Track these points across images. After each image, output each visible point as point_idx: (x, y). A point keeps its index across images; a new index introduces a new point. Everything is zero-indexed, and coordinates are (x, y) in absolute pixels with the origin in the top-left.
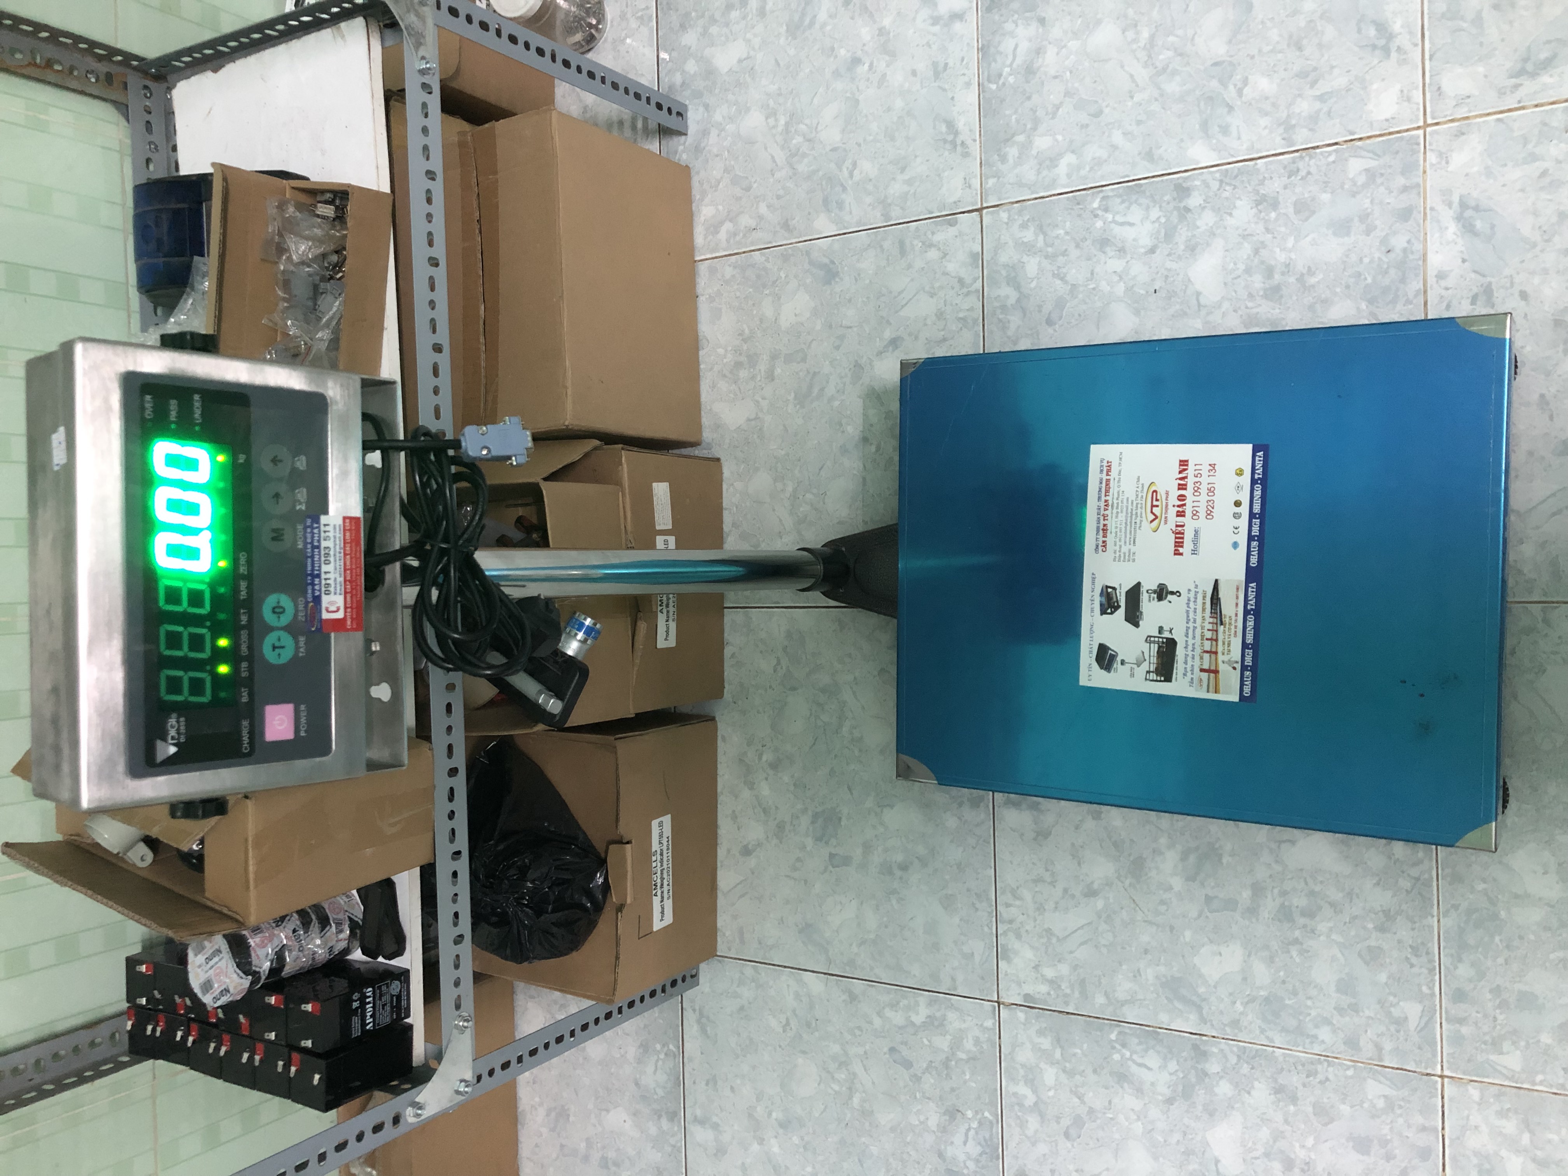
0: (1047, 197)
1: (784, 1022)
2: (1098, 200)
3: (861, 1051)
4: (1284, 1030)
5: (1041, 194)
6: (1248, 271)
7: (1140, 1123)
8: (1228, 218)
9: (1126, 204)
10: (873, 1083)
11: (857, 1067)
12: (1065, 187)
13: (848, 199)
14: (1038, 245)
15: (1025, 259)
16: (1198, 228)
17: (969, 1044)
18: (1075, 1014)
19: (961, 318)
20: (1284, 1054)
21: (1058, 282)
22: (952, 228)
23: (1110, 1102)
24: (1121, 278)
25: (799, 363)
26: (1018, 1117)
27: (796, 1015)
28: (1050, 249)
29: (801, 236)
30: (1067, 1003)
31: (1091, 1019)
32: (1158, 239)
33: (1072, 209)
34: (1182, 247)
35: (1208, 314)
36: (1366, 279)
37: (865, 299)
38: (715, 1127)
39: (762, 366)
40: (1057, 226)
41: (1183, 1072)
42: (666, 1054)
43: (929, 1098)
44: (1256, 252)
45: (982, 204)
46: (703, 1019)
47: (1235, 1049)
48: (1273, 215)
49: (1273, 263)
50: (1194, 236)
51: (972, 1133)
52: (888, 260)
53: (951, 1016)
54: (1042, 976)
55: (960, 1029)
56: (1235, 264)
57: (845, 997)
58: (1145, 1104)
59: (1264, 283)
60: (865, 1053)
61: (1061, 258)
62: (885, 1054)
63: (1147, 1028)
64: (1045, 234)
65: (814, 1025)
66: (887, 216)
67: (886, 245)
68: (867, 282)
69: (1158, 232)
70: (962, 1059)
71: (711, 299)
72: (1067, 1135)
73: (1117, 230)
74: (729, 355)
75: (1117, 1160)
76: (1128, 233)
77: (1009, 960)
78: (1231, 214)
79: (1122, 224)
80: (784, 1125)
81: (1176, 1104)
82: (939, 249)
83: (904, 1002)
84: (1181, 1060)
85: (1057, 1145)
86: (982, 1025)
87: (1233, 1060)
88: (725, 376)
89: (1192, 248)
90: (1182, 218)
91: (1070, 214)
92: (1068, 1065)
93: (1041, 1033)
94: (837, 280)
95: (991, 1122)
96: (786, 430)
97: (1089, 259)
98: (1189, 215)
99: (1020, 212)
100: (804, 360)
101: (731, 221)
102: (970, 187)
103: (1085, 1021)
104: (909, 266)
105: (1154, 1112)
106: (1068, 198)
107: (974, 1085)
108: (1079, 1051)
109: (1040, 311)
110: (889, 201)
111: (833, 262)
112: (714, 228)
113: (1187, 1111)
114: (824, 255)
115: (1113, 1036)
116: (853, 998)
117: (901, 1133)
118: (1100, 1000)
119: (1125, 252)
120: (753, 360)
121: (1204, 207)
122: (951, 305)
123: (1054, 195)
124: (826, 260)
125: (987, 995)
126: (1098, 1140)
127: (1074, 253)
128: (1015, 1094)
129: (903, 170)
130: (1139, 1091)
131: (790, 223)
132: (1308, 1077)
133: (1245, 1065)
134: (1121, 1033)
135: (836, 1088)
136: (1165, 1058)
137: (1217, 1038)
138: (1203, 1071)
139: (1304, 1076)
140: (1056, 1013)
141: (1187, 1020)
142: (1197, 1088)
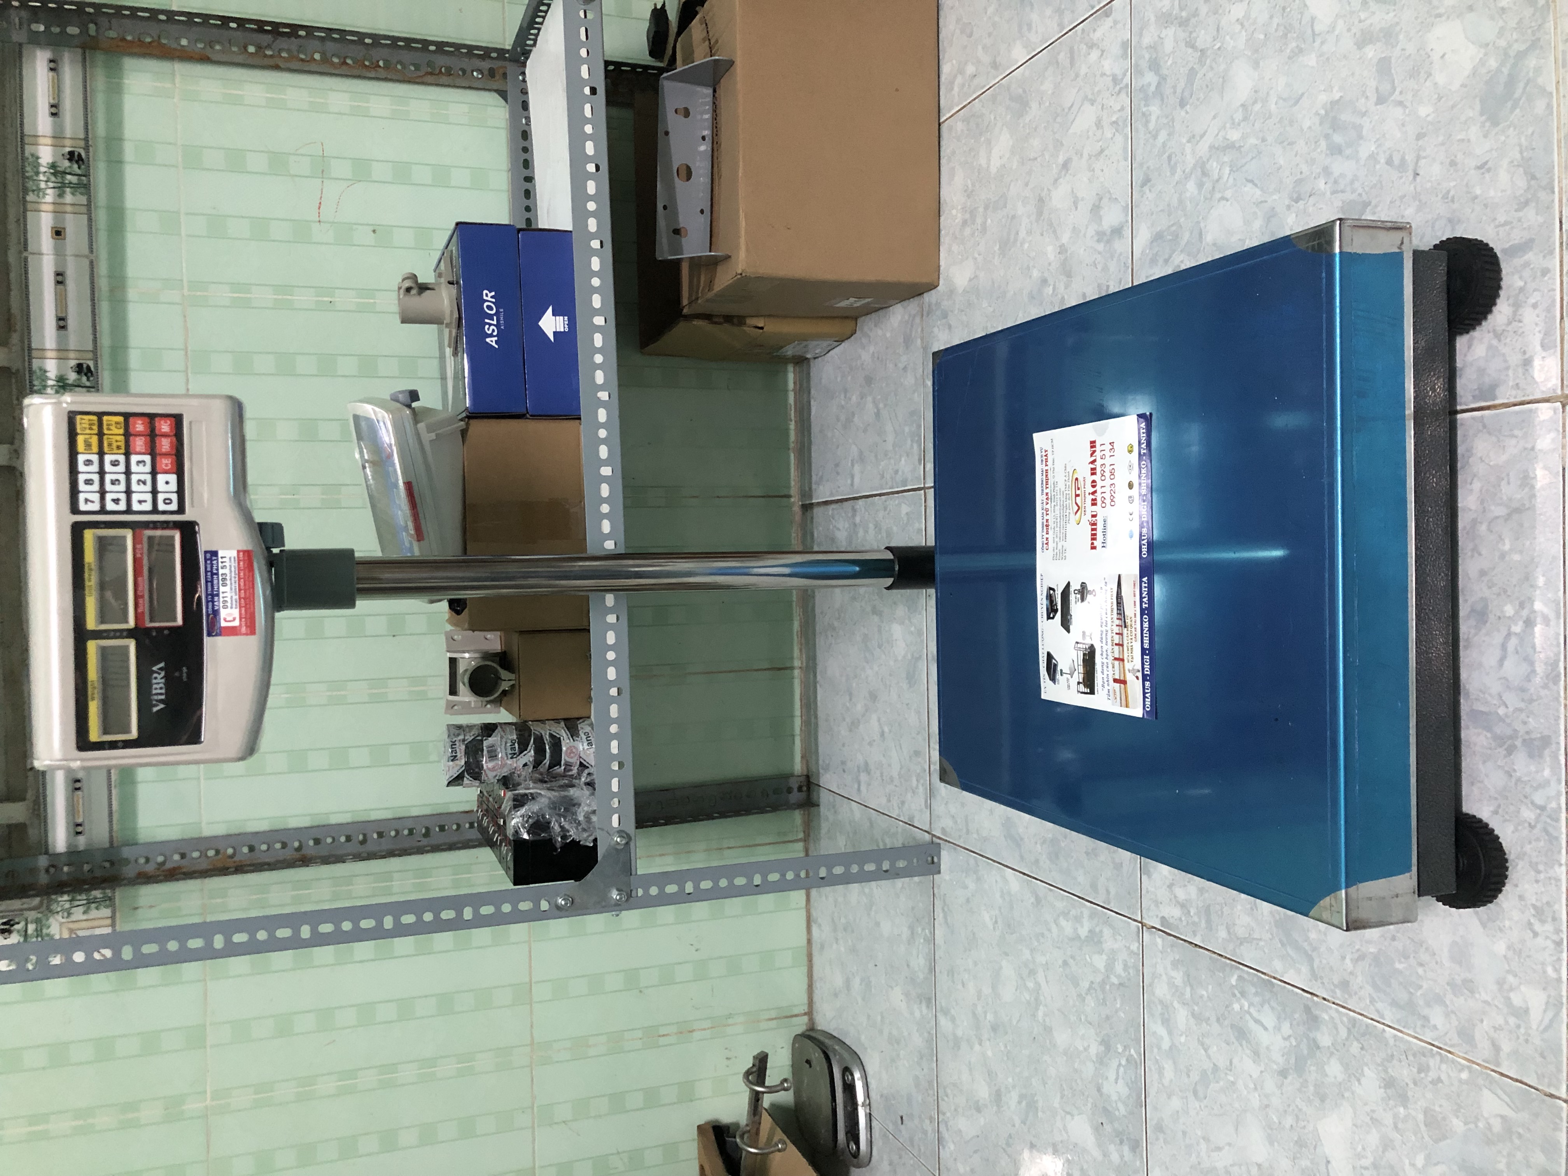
4: (1395, 1003)
7: (1257, 1094)
13: (1035, 17)
15: (1163, 33)
17: (1119, 968)
20: (1394, 1036)
23: (1231, 1062)
25: (1002, 209)
26: (1157, 1062)
27: (1002, 915)
28: (1184, 14)
30: (1195, 933)
31: (1216, 956)
37: (1045, 124)
38: (953, 1019)
39: (979, 220)
41: (1296, 1039)
42: (925, 939)
43: (1090, 1024)
46: (946, 909)
47: (1345, 1019)
51: (1122, 1069)
52: (1062, 74)
53: (1107, 932)
54: (1175, 897)
55: (1113, 950)
58: (1262, 1072)
60: (1047, 963)
61: (1192, 20)
62: (1060, 967)
63: (1263, 976)
66: (1060, 27)
67: (1063, 56)
68: (1048, 103)
70: (1114, 984)
72: (1195, 1093)
74: (959, 215)
75: (1237, 1134)
77: (1149, 876)
80: (994, 1028)
81: (1290, 1078)
82: (1098, 47)
83: (1073, 911)
84: (1295, 1023)
85: (1187, 1103)
86: (1127, 947)
87: (1343, 1033)
88: (957, 238)
92: (1196, 1008)
93: (1175, 964)
94: (1028, 109)
95: (1136, 1062)
96: (993, 284)
100: (1005, 205)
101: (961, 73)
103: (1211, 958)
104: (1077, 76)
105: (1270, 1085)
107: (1123, 1015)
108: (1204, 993)
109: (1175, 92)
110: (1062, 8)
111: (1025, 92)
112: (951, 84)
113: (1299, 1090)
114: (1018, 86)
115: (1234, 981)
116: (1038, 900)
117: (1071, 1057)
118: (1223, 934)
120: (973, 215)
122: (1107, 108)
124: (1020, 91)
125: (1133, 914)
126: (1221, 1106)
127: (1203, 10)
128: (1155, 1033)
130: (1256, 1054)
131: (999, 59)
132: (1419, 1072)
133: (1355, 1044)
134: (1240, 978)
135: (1028, 997)
136: (1279, 1018)
137: (1328, 1001)
138: (1314, 1040)
139: (1415, 1070)
140: (1187, 944)
141: (1299, 971)
142: (1309, 1062)
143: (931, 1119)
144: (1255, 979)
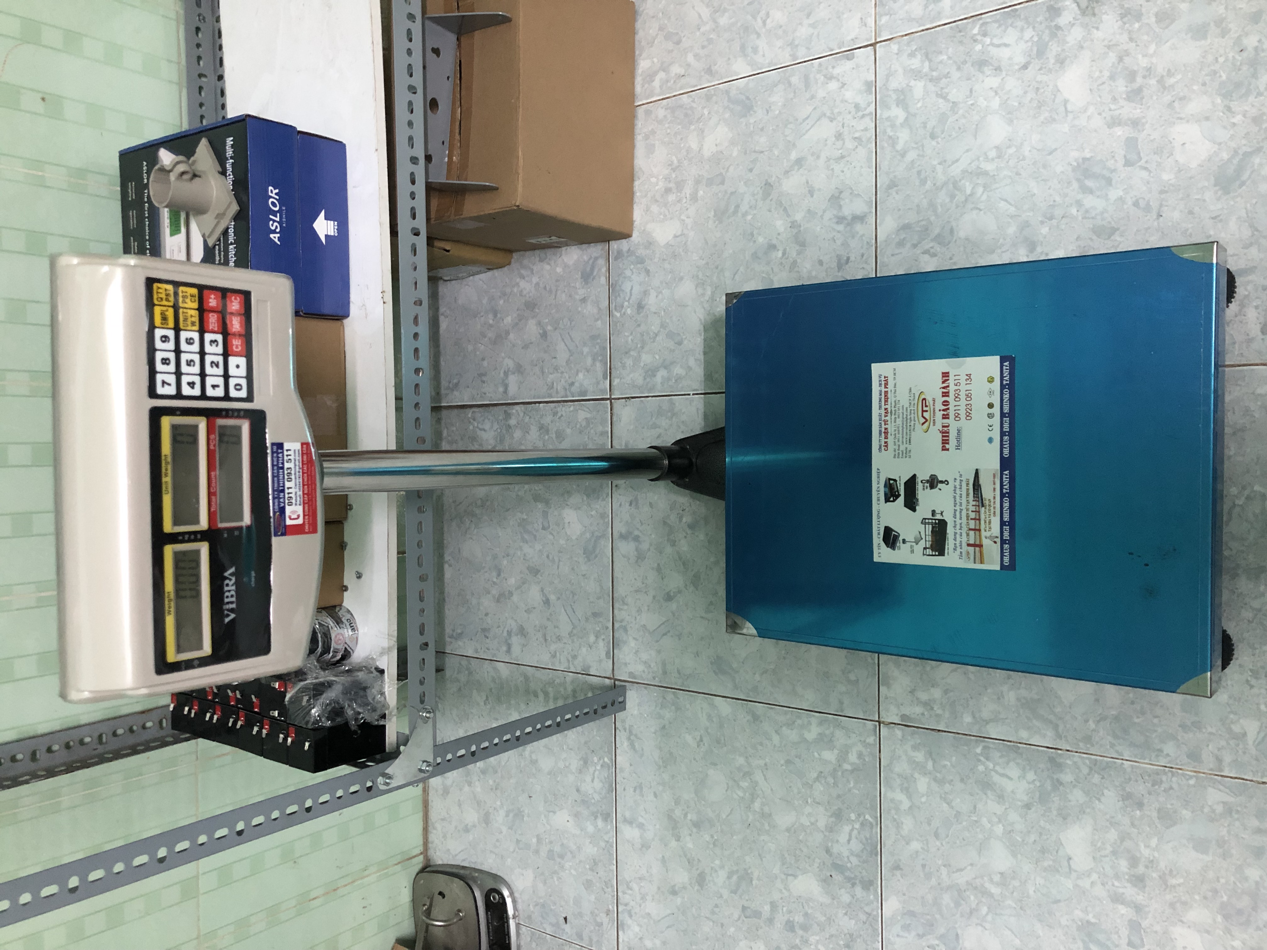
0: (933, 28)
1: (698, 738)
2: (978, 26)
3: (761, 762)
4: (1132, 745)
5: (928, 26)
6: (1112, 78)
7: (1000, 826)
8: (1095, 31)
9: (1003, 27)
10: (772, 790)
11: (758, 776)
12: (948, 18)
13: (762, 44)
14: (924, 71)
15: (912, 83)
16: (1068, 43)
17: (853, 758)
18: (945, 731)
19: (856, 138)
20: (1132, 766)
21: (941, 101)
22: (851, 62)
23: (975, 807)
24: (996, 93)
25: (718, 185)
26: (895, 820)
27: (708, 734)
28: (934, 74)
29: (722, 79)
30: (938, 722)
31: (960, 736)
32: (1030, 55)
33: (954, 37)
34: (1052, 61)
35: (1074, 118)
36: (1220, 76)
37: (774, 127)
38: (641, 826)
39: (688, 191)
40: (941, 53)
41: (1040, 781)
42: (602, 766)
43: (819, 803)
44: (1121, 59)
45: (876, 39)
46: (632, 737)
47: (1087, 762)
48: (1137, 25)
49: (1135, 68)
50: (1063, 50)
51: (855, 832)
52: (795, 92)
53: (839, 733)
54: (917, 699)
55: (846, 745)
56: (1101, 72)
57: (749, 717)
58: (1006, 809)
59: (1126, 87)
60: (766, 765)
61: (944, 80)
62: (782, 765)
63: (1008, 743)
64: (930, 61)
65: (723, 741)
66: (794, 57)
67: (794, 80)
68: (777, 112)
69: (1031, 50)
70: (846, 770)
71: (647, 137)
72: (937, 835)
73: (993, 51)
74: (660, 183)
75: (980, 856)
76: (1005, 53)
77: (888, 686)
78: (1097, 29)
79: (998, 46)
80: (697, 825)
81: (1033, 809)
82: (838, 80)
83: (799, 722)
84: (1039, 771)
85: (927, 844)
86: (865, 741)
87: (1085, 770)
88: (657, 201)
89: (1061, 62)
90: (1053, 35)
91: (952, 41)
92: (938, 775)
93: (915, 748)
94: (752, 112)
95: (871, 824)
96: (707, 243)
97: (968, 79)
98: (1059, 33)
99: (908, 44)
100: (722, 183)
101: (664, 71)
102: (866, 25)
103: (954, 738)
104: (813, 97)
105: (1013, 816)
106: (951, 28)
107: (857, 792)
108: (948, 763)
109: (925, 127)
110: (796, 43)
111: (748, 98)
112: (651, 77)
113: (1043, 815)
114: (741, 93)
115: (979, 750)
116: (756, 718)
117: (795, 832)
118: (968, 719)
119: (1001, 70)
120: (680, 186)
121: (1074, 24)
122: (848, 126)
123: (939, 26)
124: (744, 97)
125: (869, 716)
126: (964, 840)
127: (956, 75)
128: (892, 800)
129: (808, 16)
130: (1001, 798)
131: (713, 68)
132: (1153, 785)
133: (1096, 776)
134: (985, 748)
135: (741, 794)
136: (1024, 769)
137: (1072, 751)
138: (1058, 780)
139: (1150, 785)
140: (929, 731)
141: (1044, 736)
142: (1053, 795)
143: (608, 913)
144: (1001, 746)
